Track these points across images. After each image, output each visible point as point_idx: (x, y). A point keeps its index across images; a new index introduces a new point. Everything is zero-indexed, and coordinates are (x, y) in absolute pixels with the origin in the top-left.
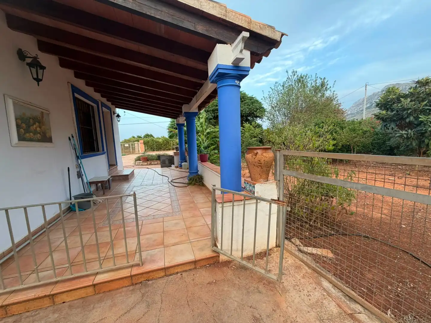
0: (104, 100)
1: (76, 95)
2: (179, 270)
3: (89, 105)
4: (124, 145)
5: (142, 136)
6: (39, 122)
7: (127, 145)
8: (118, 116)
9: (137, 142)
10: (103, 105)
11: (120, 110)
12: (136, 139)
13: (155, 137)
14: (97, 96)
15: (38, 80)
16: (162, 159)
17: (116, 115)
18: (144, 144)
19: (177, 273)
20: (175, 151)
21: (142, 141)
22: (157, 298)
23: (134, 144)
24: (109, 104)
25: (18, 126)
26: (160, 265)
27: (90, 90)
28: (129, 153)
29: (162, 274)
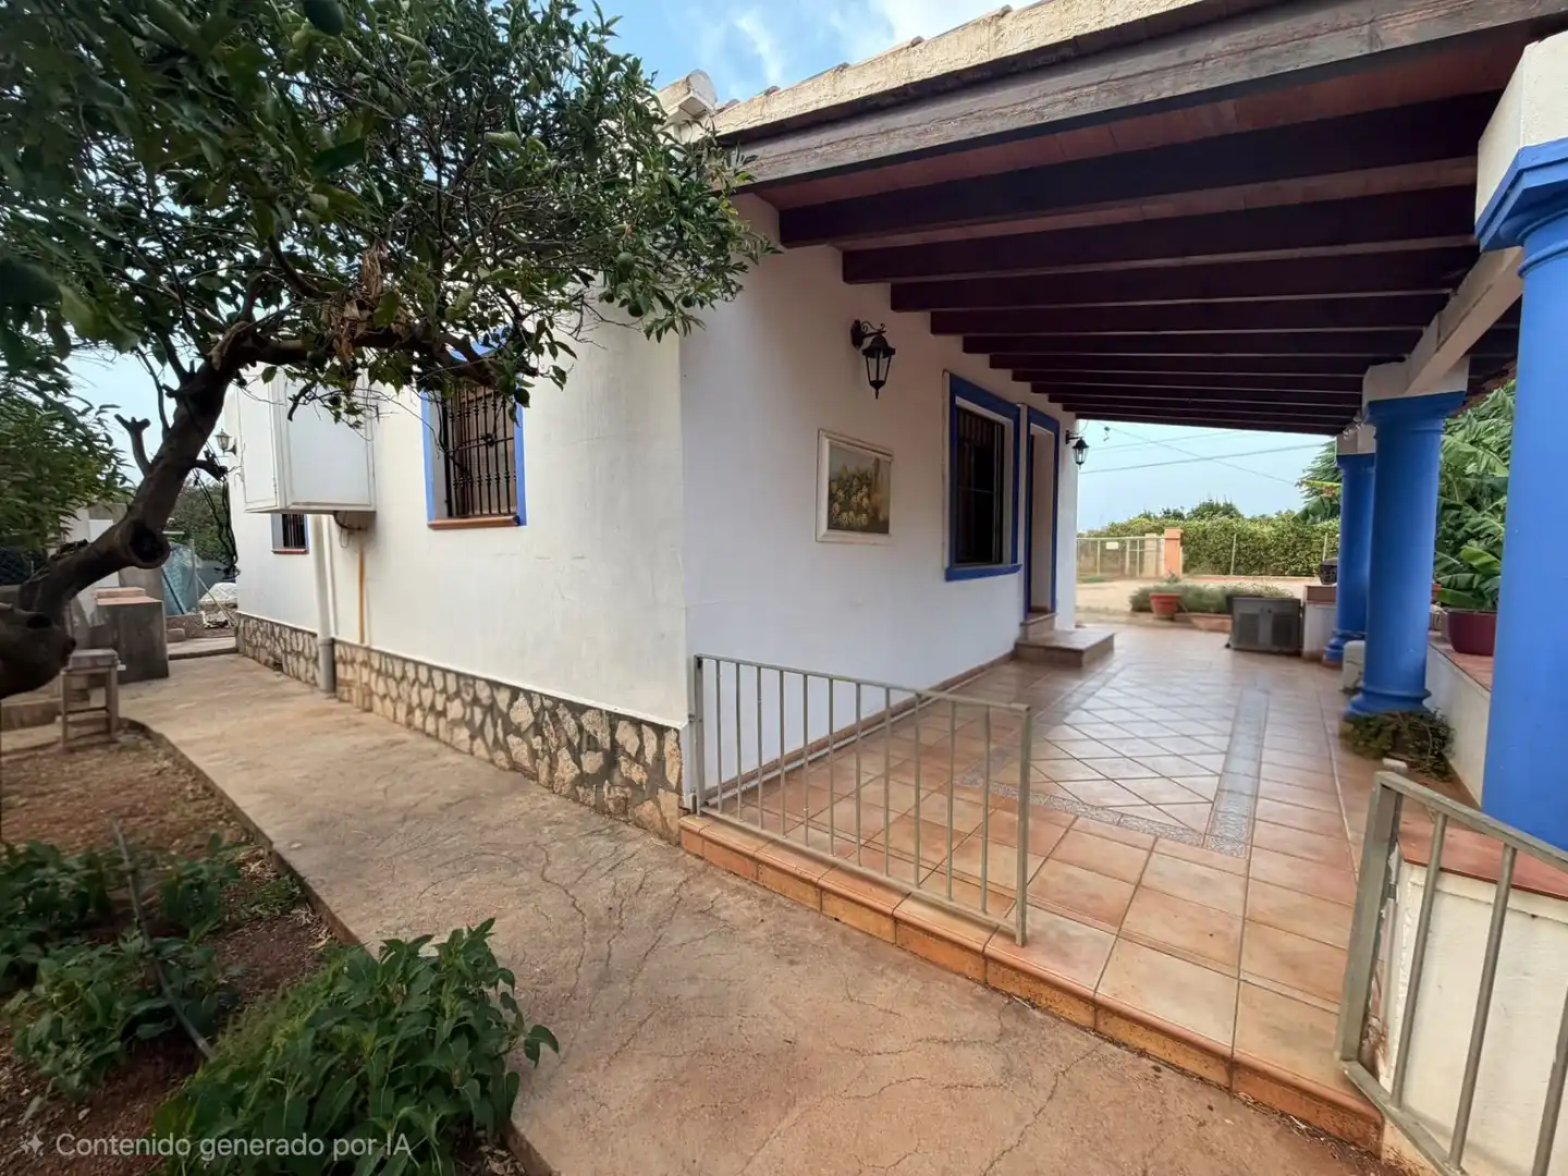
0: (1041, 401)
1: (960, 401)
2: (1151, 1047)
3: (991, 423)
4: (1103, 543)
5: (1185, 513)
6: (869, 485)
7: (1113, 545)
8: (1081, 445)
9: (1155, 535)
10: (1036, 416)
11: (1093, 423)
12: (1153, 523)
13: (1248, 516)
14: (1020, 393)
15: (877, 384)
16: (1240, 609)
17: (1074, 443)
18: (1182, 544)
19: (1142, 1053)
20: (1317, 582)
21: (1176, 533)
22: (1042, 1074)
23: (1142, 542)
24: (1055, 410)
25: (832, 497)
26: (1082, 981)
27: (1000, 381)
28: (1120, 574)
29: (1084, 1016)
